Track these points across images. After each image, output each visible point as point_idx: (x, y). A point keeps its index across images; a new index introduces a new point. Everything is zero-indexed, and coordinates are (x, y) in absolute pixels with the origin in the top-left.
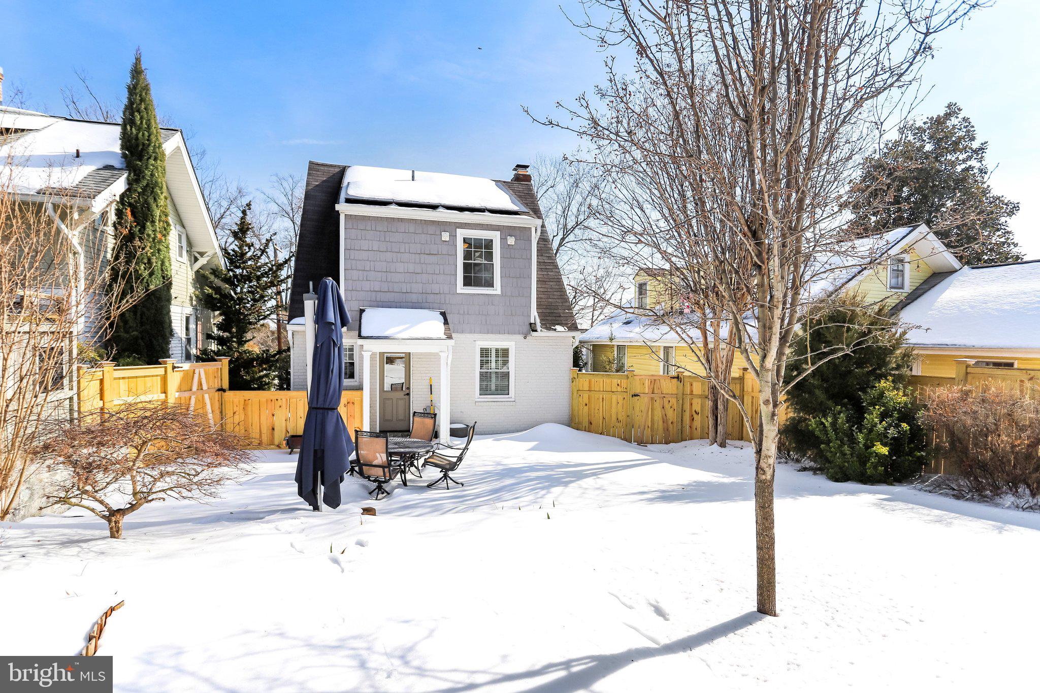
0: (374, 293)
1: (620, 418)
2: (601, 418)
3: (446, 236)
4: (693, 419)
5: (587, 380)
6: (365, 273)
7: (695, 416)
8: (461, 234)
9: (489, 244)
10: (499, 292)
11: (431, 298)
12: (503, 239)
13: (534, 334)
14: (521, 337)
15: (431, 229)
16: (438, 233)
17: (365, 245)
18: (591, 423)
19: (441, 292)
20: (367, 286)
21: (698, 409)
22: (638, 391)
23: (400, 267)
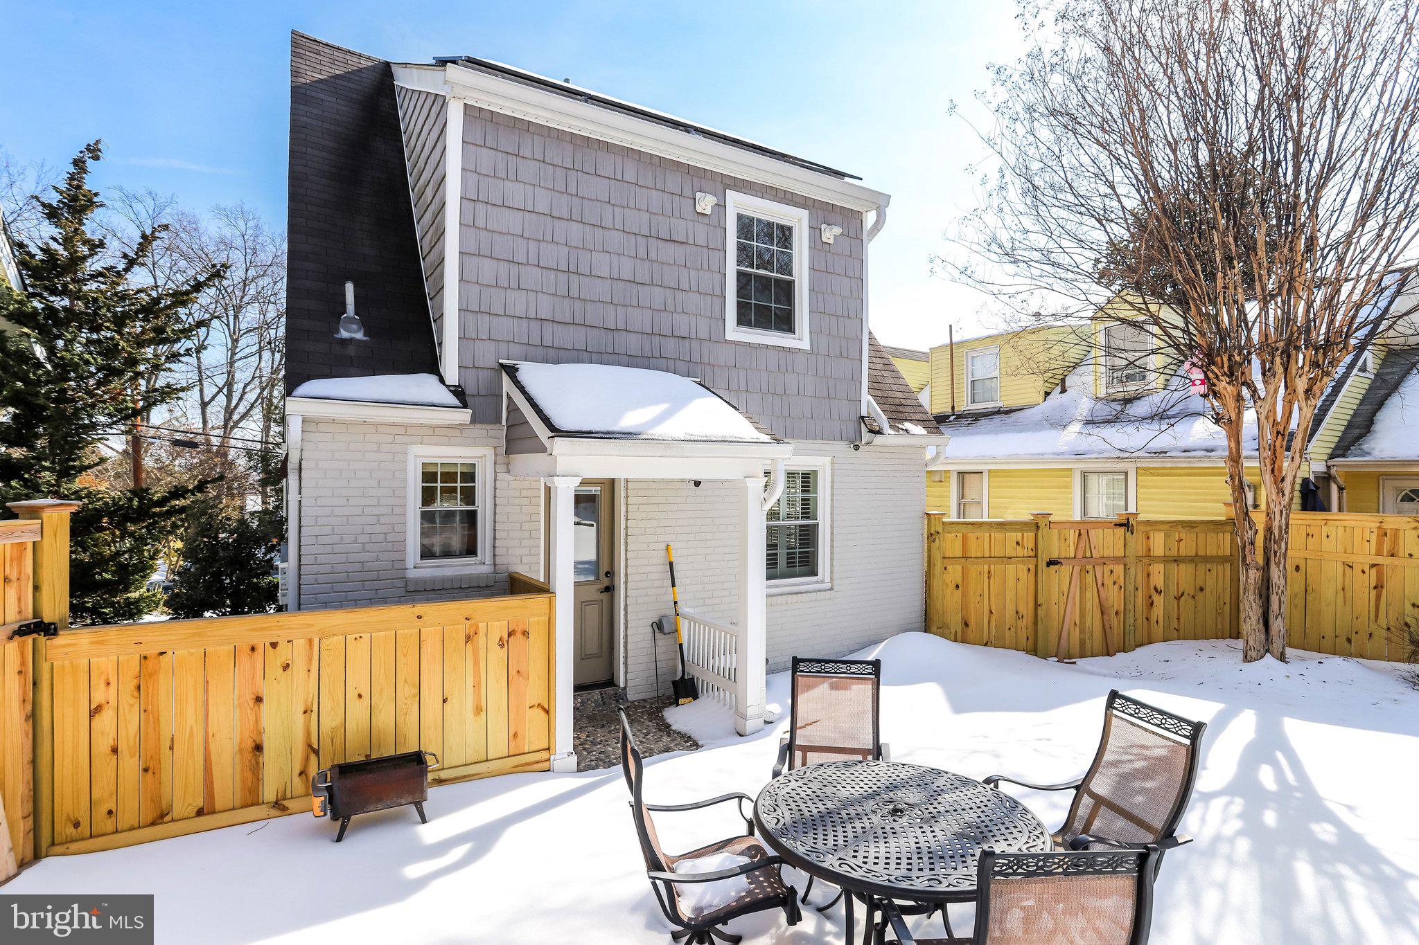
0: (535, 326)
1: (1022, 610)
2: (986, 612)
3: (706, 203)
4: (1152, 604)
5: (960, 535)
6: (514, 269)
7: (1156, 597)
8: (738, 203)
9: (785, 235)
10: (805, 344)
11: (670, 346)
12: (815, 230)
13: (878, 439)
14: (842, 448)
15: (674, 182)
16: (687, 192)
17: (515, 194)
18: (966, 625)
19: (694, 336)
20: (518, 302)
21: (1160, 584)
22: (1055, 555)
23: (602, 264)
